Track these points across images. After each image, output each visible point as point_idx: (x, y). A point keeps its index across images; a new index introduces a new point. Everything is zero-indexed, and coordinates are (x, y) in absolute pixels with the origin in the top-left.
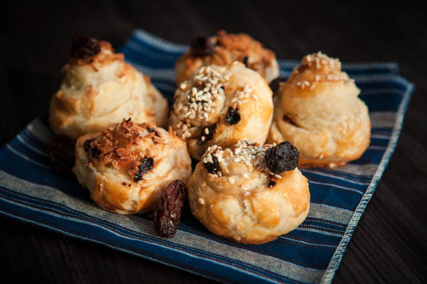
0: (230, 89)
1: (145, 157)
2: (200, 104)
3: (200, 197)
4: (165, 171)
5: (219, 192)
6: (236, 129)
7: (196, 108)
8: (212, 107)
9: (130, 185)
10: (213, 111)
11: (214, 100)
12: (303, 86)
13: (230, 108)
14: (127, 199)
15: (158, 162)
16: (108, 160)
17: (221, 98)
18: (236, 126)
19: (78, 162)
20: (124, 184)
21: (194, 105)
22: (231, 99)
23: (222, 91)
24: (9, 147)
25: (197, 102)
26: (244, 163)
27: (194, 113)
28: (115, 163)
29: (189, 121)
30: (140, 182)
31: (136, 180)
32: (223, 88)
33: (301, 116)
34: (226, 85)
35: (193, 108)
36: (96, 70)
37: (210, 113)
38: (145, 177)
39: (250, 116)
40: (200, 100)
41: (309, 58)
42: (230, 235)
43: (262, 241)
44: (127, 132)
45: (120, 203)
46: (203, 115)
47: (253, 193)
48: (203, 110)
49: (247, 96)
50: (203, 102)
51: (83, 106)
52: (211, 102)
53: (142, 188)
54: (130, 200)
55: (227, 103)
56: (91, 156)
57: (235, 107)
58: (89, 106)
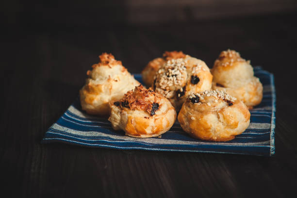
0: (189, 68)
1: (154, 103)
2: (174, 76)
3: (192, 116)
4: (165, 110)
5: (202, 113)
6: (198, 86)
7: (172, 79)
8: (182, 77)
9: (149, 118)
10: (183, 79)
11: (182, 73)
12: (226, 65)
13: (192, 77)
14: (148, 126)
15: (161, 105)
16: (134, 106)
17: (185, 73)
18: (198, 85)
19: (113, 113)
20: (145, 117)
21: (171, 78)
22: (191, 72)
23: (185, 69)
24: (62, 117)
25: (173, 76)
26: (213, 96)
27: (172, 82)
28: (139, 107)
29: (168, 88)
30: (154, 116)
31: (151, 115)
32: (185, 67)
33: (227, 81)
34: (187, 65)
35: (171, 80)
36: (110, 68)
37: (181, 80)
38: (157, 113)
39: (204, 78)
40: (174, 74)
41: (225, 53)
42: (211, 136)
43: (228, 138)
44: (141, 91)
45: (144, 129)
46: (178, 82)
47: (222, 110)
48: (177, 79)
49: (200, 69)
50: (176, 75)
51: (106, 88)
52: (180, 74)
53: (156, 120)
54: (150, 125)
55: (189, 74)
56: (122, 107)
57: (195, 75)
58: (110, 87)
